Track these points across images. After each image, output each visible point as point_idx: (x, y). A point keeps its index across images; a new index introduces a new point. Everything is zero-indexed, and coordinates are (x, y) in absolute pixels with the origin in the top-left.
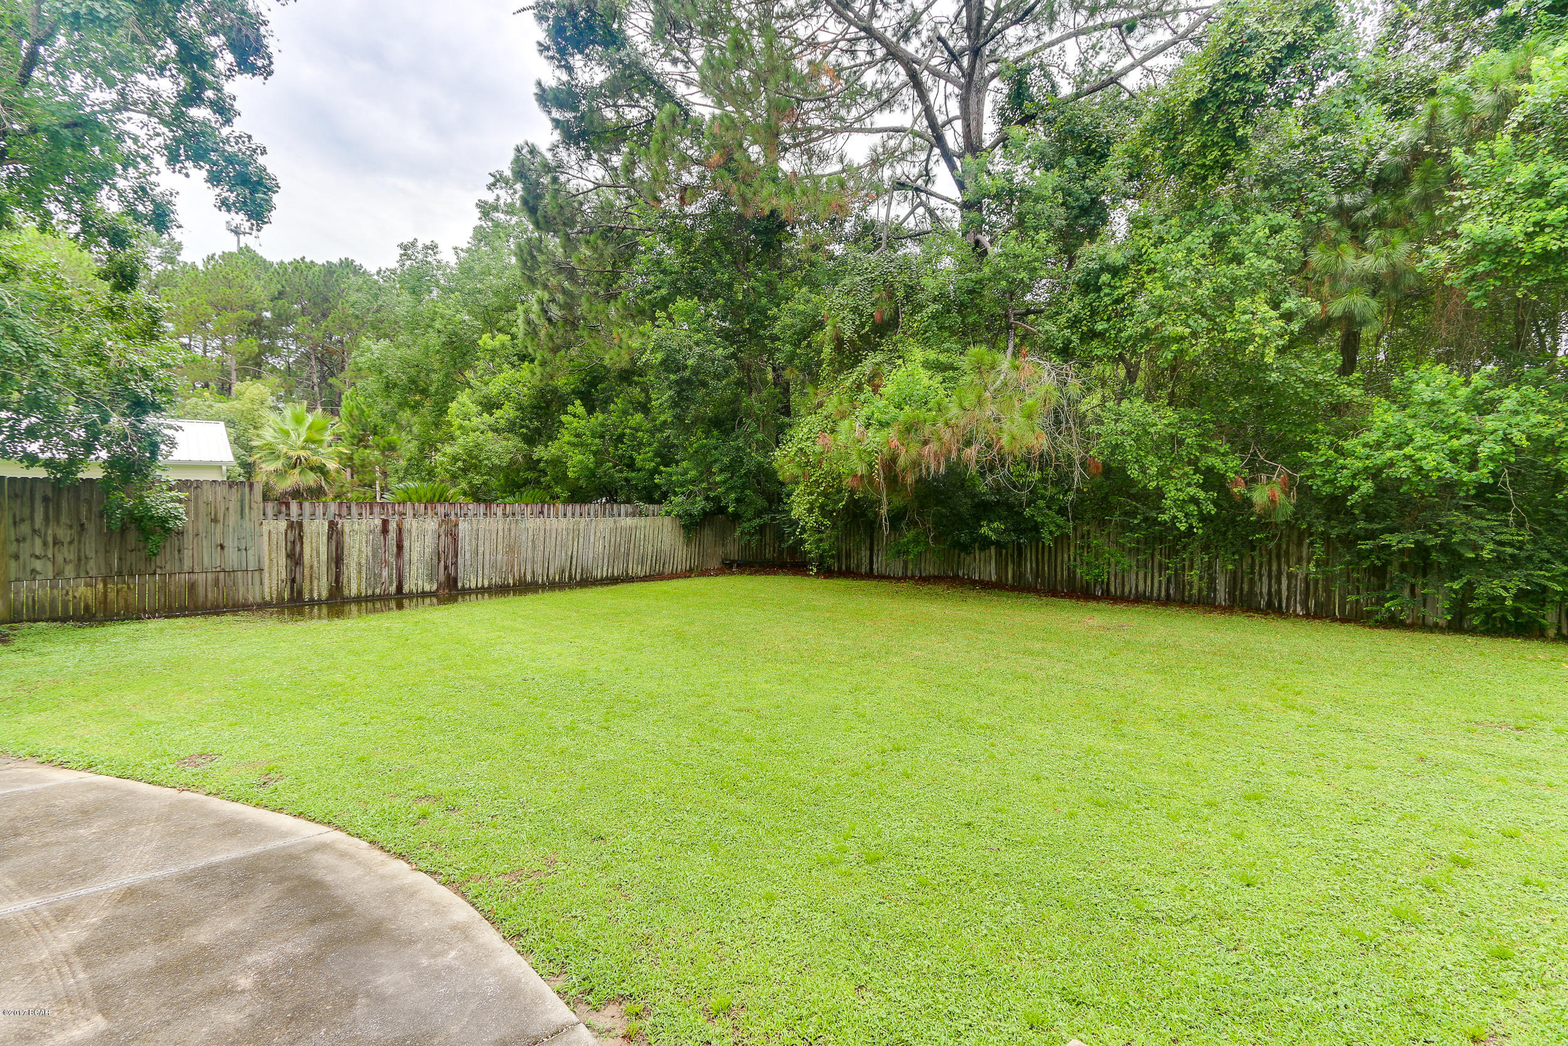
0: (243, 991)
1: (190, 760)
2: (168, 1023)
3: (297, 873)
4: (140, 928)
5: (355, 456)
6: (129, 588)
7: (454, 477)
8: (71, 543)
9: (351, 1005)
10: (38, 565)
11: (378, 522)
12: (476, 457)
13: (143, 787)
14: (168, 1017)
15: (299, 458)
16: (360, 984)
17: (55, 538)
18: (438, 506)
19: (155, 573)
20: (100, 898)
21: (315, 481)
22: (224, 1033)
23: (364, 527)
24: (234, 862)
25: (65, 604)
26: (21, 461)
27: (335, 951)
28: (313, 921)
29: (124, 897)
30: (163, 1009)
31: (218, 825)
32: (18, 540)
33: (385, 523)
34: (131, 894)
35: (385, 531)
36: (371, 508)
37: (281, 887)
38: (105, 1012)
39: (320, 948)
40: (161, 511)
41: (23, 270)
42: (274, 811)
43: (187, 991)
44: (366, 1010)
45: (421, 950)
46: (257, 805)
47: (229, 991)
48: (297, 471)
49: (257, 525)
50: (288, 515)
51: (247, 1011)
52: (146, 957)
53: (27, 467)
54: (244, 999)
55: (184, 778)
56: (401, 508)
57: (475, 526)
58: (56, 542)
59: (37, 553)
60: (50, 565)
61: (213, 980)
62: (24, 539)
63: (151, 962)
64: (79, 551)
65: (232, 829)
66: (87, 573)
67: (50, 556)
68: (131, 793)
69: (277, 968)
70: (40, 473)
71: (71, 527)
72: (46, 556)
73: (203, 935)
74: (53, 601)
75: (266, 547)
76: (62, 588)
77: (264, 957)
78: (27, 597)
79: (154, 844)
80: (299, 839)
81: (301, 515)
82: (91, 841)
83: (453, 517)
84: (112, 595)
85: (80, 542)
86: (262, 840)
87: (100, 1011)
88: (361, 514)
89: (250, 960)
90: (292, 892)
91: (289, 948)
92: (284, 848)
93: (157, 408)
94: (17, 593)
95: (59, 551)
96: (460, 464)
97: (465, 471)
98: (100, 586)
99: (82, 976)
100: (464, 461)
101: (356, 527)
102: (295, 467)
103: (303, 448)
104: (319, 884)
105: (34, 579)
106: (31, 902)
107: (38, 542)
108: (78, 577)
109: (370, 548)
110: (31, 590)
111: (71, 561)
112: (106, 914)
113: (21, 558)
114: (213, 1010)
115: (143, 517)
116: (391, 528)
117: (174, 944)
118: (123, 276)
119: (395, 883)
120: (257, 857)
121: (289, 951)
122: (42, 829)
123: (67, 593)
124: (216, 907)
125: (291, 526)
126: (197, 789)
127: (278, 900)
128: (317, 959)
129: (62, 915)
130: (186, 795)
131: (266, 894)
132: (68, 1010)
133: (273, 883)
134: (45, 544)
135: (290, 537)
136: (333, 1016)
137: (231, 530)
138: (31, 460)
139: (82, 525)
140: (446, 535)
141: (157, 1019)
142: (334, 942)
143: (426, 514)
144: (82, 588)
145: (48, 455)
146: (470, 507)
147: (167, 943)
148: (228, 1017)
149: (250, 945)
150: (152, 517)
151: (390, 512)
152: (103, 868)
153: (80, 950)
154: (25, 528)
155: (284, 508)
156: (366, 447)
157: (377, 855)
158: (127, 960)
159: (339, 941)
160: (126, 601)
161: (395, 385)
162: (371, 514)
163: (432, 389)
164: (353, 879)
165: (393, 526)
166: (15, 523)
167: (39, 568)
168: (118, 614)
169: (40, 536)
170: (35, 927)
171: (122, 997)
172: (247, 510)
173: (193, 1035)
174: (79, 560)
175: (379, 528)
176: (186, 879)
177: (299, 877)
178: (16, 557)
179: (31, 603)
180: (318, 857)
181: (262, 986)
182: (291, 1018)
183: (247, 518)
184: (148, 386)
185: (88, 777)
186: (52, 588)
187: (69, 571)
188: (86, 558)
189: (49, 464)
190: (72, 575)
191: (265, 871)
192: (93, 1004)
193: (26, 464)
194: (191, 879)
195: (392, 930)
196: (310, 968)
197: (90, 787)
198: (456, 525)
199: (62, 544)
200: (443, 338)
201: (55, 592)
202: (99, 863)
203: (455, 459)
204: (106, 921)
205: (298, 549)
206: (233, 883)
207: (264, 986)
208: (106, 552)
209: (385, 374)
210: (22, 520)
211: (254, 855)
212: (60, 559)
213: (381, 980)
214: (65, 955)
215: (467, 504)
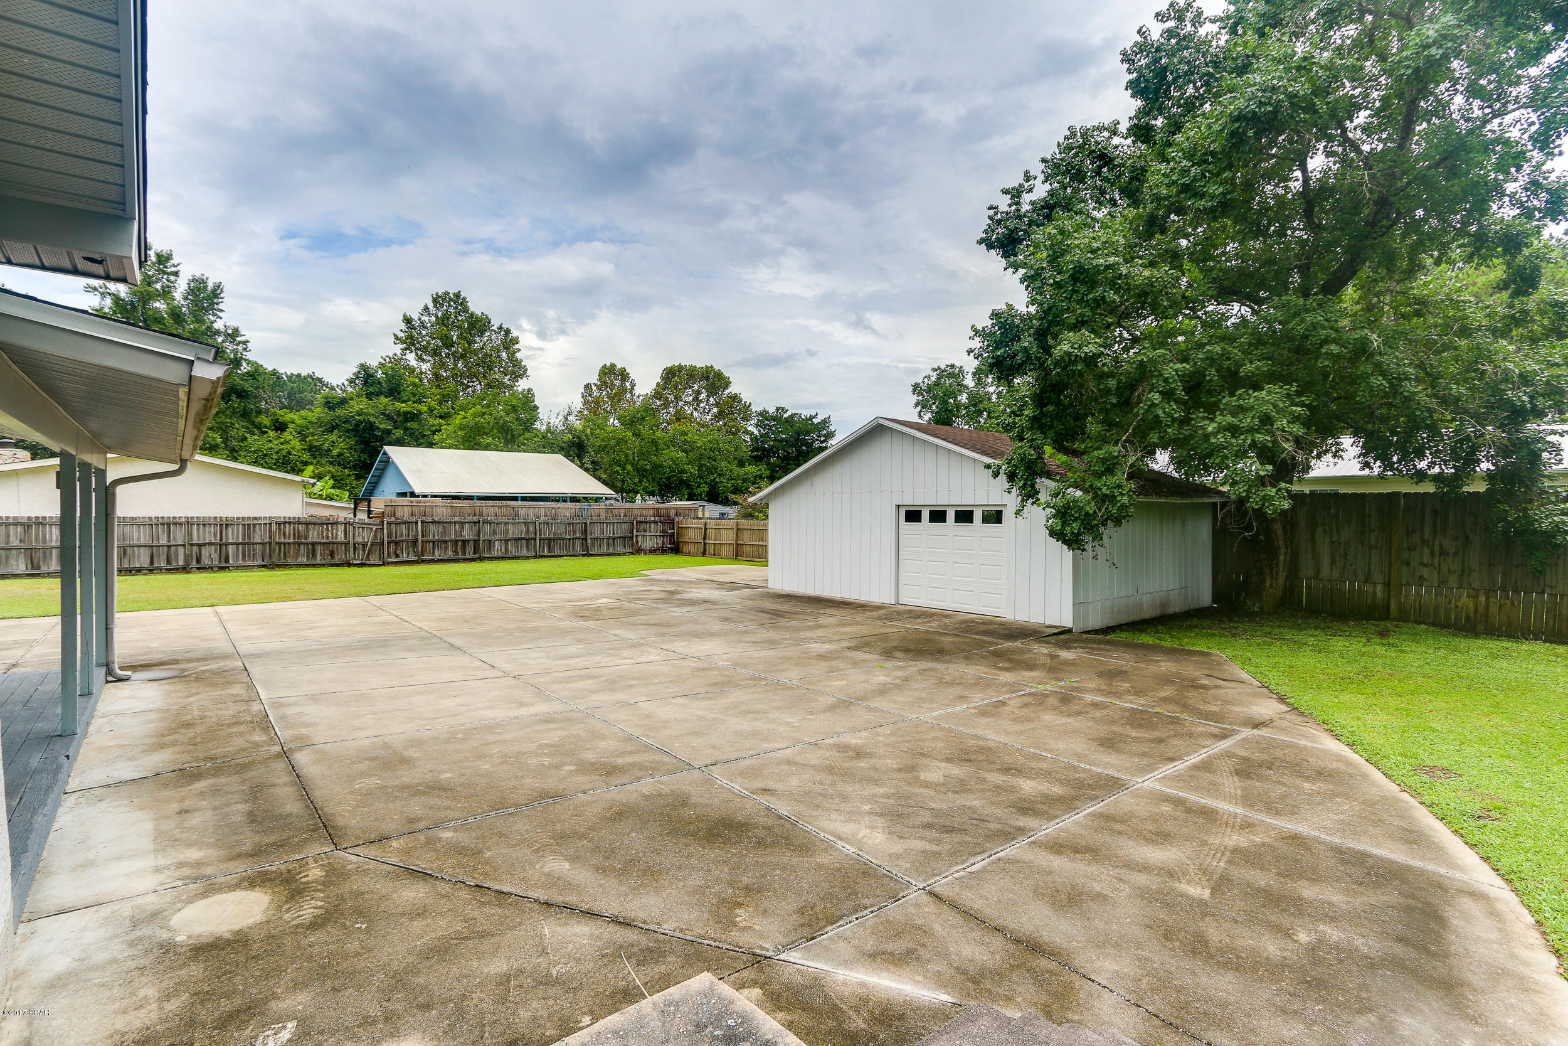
0: (1296, 941)
1: (1430, 771)
2: (1236, 922)
3: (1429, 899)
4: (1277, 861)
6: (1513, 604)
8: (1456, 554)
9: (1360, 1012)
10: (1425, 572)
13: (1377, 775)
14: (1240, 919)
16: (1385, 1006)
17: (1441, 548)
19: (1543, 593)
20: (1274, 829)
22: (1258, 953)
24: (1385, 861)
25: (1448, 612)
26: (1412, 478)
27: (1393, 971)
28: (1400, 940)
29: (1288, 837)
30: (1241, 913)
31: (1405, 829)
32: (1409, 549)
34: (1295, 838)
37: (1402, 900)
38: (1214, 891)
39: (1382, 959)
40: (1546, 524)
42: (1466, 844)
43: (1265, 914)
44: (1367, 1025)
45: (1476, 1033)
46: (1455, 832)
47: (1287, 934)
51: (1285, 954)
52: (1261, 879)
53: (1417, 483)
54: (1291, 946)
55: (1412, 781)
58: (1443, 553)
59: (1425, 561)
60: (1436, 574)
61: (1286, 921)
62: (1415, 549)
63: (1263, 884)
64: (1463, 563)
65: (1413, 837)
66: (1470, 584)
67: (1436, 565)
68: (1365, 776)
69: (1336, 947)
70: (1429, 488)
71: (1456, 539)
72: (1432, 565)
73: (1308, 891)
74: (1436, 608)
76: (1446, 597)
77: (1332, 933)
78: (1415, 601)
79: (1341, 817)
80: (1464, 878)
82: (1305, 794)
84: (1494, 610)
85: (1464, 554)
86: (1429, 860)
87: (1212, 888)
89: (1322, 927)
90: (1409, 909)
91: (1358, 942)
92: (1441, 876)
93: (1540, 414)
94: (1407, 596)
95: (1444, 560)
98: (1483, 599)
99: (1222, 864)
104: (1441, 920)
105: (1421, 585)
106: (1239, 810)
107: (1426, 551)
108: (1460, 587)
110: (1418, 594)
111: (1455, 572)
112: (1268, 840)
113: (1412, 565)
114: (1267, 936)
117: (1287, 884)
118: (1523, 279)
119: (1521, 969)
120: (1409, 868)
121: (1356, 943)
122: (1285, 772)
123: (1450, 602)
124: (1338, 880)
126: (1415, 793)
127: (1390, 907)
128: (1370, 965)
129: (1247, 826)
130: (1405, 796)
131: (1387, 897)
132: (1199, 876)
133: (1400, 893)
134: (1432, 554)
136: (1338, 1006)
138: (1421, 476)
139: (1467, 537)
141: (1234, 915)
142: (1399, 965)
144: (1464, 599)
145: (1437, 470)
147: (1282, 880)
148: (1271, 947)
149: (1333, 919)
150: (1535, 531)
152: (1294, 813)
153: (1235, 850)
154: (1416, 538)
157: (1534, 937)
158: (1252, 873)
159: (1405, 968)
160: (1508, 617)
164: (1479, 937)
166: (1408, 534)
167: (1425, 576)
168: (1499, 629)
169: (1428, 546)
170: (1227, 824)
171: (1229, 890)
173: (1242, 940)
174: (1463, 571)
176: (1338, 851)
177: (1428, 904)
178: (1408, 564)
179: (1418, 607)
180: (1467, 903)
181: (1311, 950)
182: (1308, 982)
184: (1525, 393)
185: (1347, 752)
186: (1436, 595)
187: (1453, 580)
188: (1470, 569)
189: (1438, 479)
190: (1455, 585)
191: (1404, 881)
192: (1213, 882)
193: (1415, 480)
194: (1341, 852)
195: (1466, 998)
196: (1358, 966)
197: (1339, 758)
199: (1448, 555)
201: (1439, 599)
202: (1295, 809)
204: (1264, 844)
206: (1369, 874)
207: (1313, 949)
208: (1490, 565)
210: (1414, 531)
211: (1409, 866)
212: (1445, 568)
213: (1407, 1020)
214: (1226, 848)
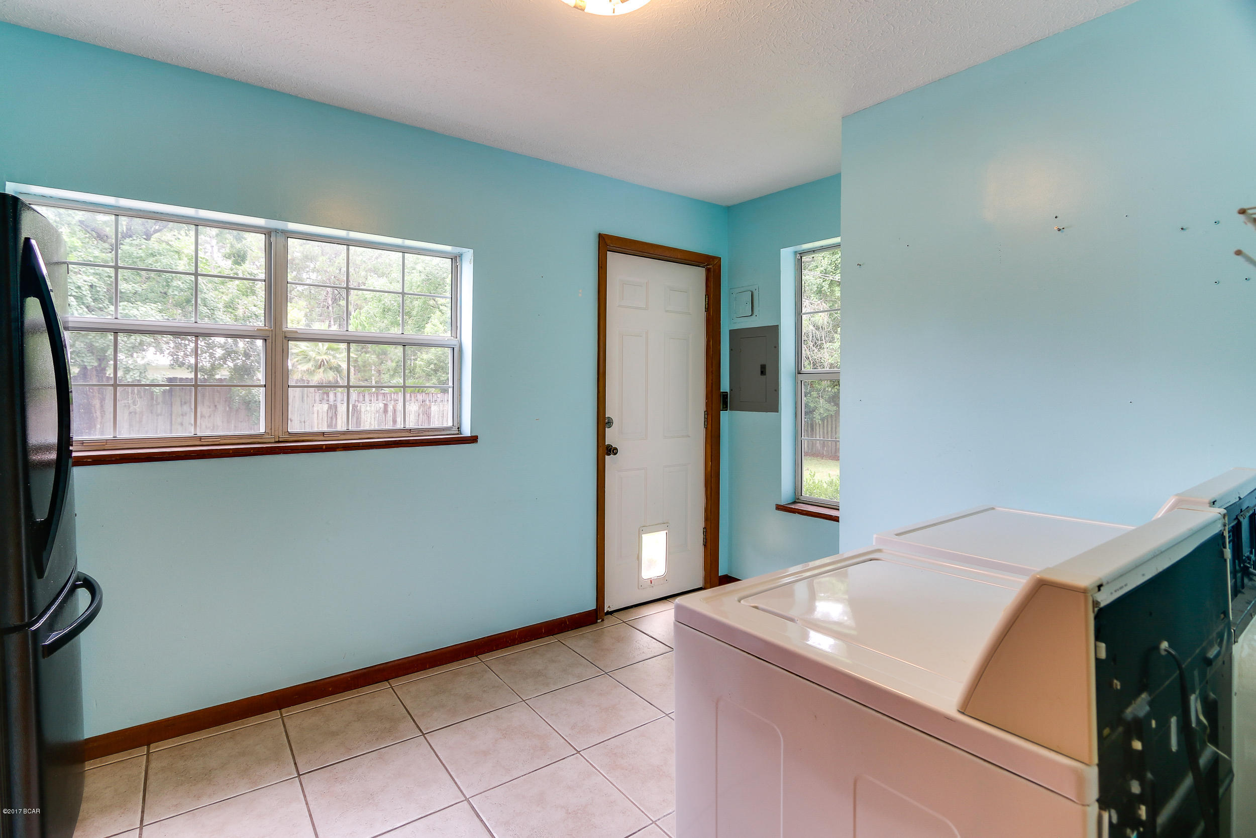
5: (359, 359)
7: (428, 375)
11: (382, 405)
12: (443, 362)
15: (323, 361)
18: (418, 395)
21: (334, 377)
23: (373, 409)
33: (386, 405)
35: (386, 411)
36: (377, 396)
41: (183, 253)
48: (321, 370)
49: (311, 406)
50: (328, 400)
56: (395, 397)
57: (441, 408)
75: (316, 421)
81: (335, 401)
83: (427, 402)
88: (371, 400)
96: (432, 366)
97: (436, 371)
100: (435, 364)
101: (368, 408)
102: (320, 367)
103: (326, 354)
109: (376, 422)
115: (250, 401)
116: (389, 409)
125: (330, 407)
135: (330, 415)
137: (296, 409)
140: (423, 414)
143: (410, 400)
146: (439, 395)
151: (389, 399)
155: (325, 397)
156: (366, 352)
161: (389, 310)
162: (377, 400)
163: (414, 313)
165: (390, 408)
172: (305, 398)
175: (382, 409)
183: (306, 403)
198: (430, 407)
200: (423, 277)
203: (429, 363)
205: (334, 422)
209: (383, 302)
215: (437, 394)
